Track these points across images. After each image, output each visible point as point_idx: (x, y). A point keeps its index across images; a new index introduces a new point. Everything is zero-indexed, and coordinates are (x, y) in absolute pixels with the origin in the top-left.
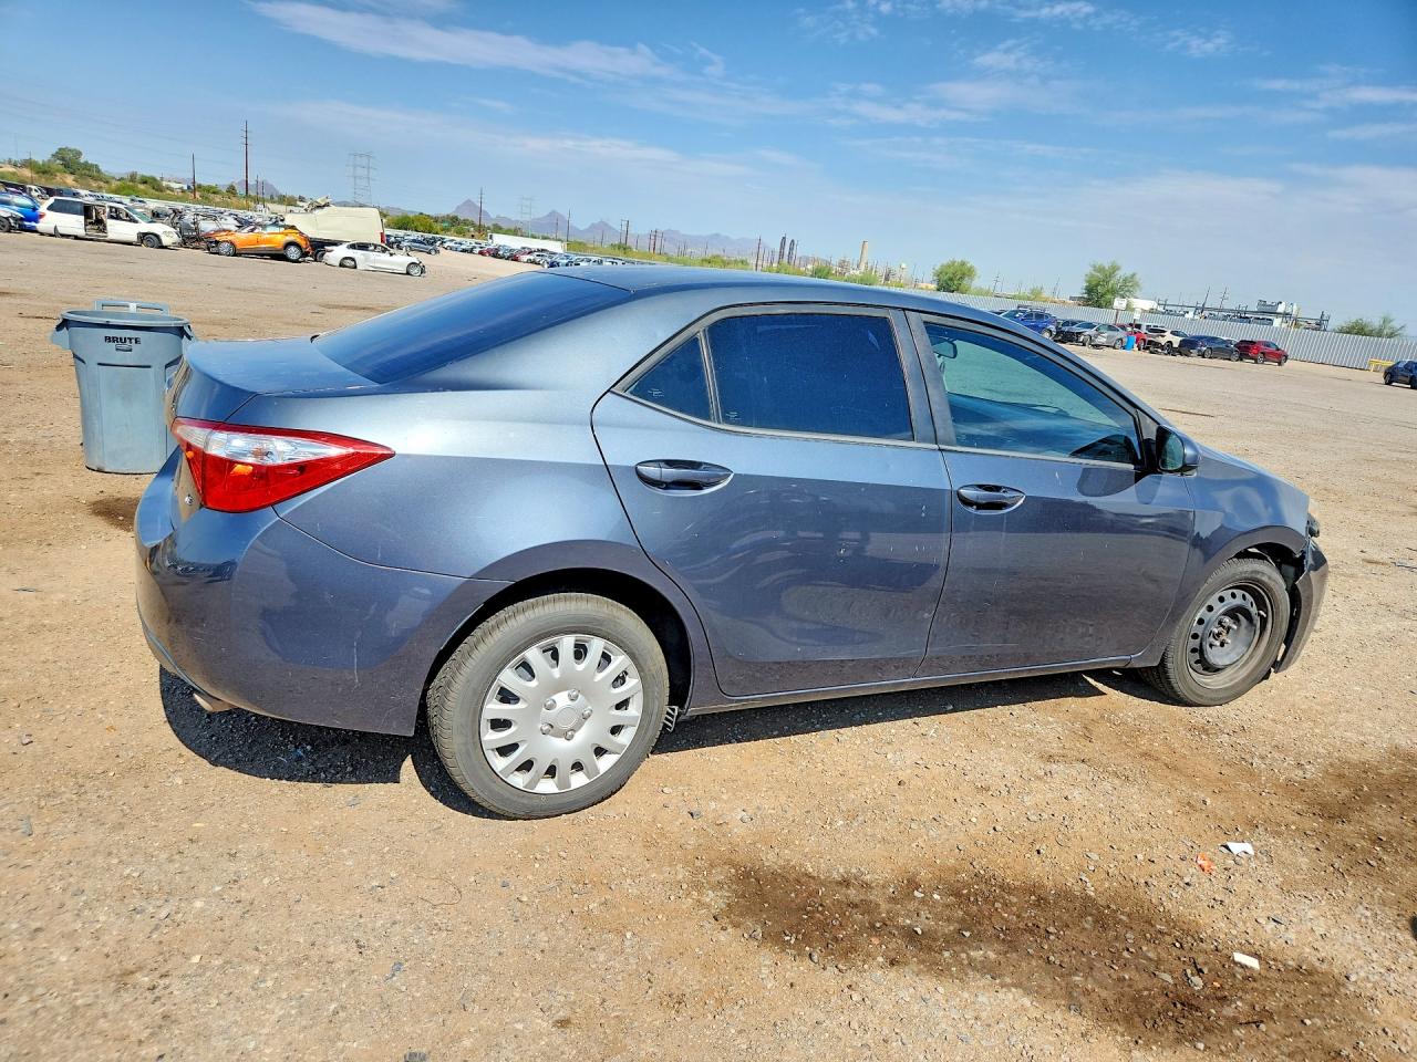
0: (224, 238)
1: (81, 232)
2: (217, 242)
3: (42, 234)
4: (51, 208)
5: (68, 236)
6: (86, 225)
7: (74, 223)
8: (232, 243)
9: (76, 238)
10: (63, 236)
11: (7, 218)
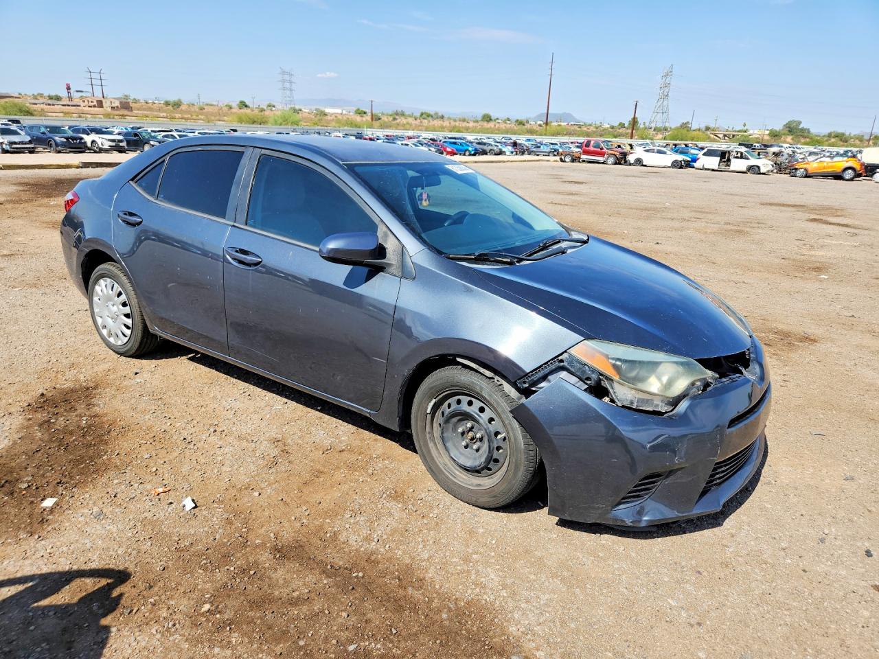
0: (801, 166)
1: (716, 167)
2: (796, 169)
3: (696, 169)
4: (704, 154)
5: (709, 169)
6: (720, 163)
7: (714, 162)
8: (806, 170)
9: (713, 170)
10: (706, 169)
11: (681, 161)
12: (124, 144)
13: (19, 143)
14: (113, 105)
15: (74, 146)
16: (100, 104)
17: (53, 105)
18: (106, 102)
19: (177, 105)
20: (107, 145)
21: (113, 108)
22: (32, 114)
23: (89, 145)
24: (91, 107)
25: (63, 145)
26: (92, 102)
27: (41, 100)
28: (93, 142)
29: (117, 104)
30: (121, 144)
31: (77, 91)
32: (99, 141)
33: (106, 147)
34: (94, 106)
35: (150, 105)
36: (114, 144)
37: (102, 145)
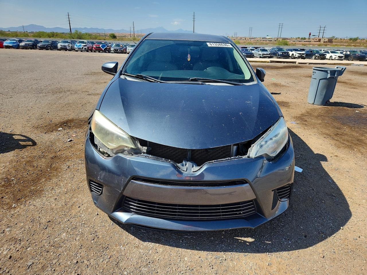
12: (304, 55)
13: (266, 54)
14: (325, 41)
15: (285, 56)
16: (320, 40)
17: (301, 41)
18: (322, 40)
19: (356, 39)
20: (297, 55)
21: (324, 42)
22: (287, 45)
23: (291, 55)
24: (315, 42)
25: (281, 55)
26: (317, 40)
27: (298, 40)
28: (293, 54)
29: (327, 40)
30: (303, 55)
31: (313, 36)
32: (295, 54)
33: (297, 56)
34: (317, 41)
35: (342, 40)
36: (300, 55)
37: (295, 56)
